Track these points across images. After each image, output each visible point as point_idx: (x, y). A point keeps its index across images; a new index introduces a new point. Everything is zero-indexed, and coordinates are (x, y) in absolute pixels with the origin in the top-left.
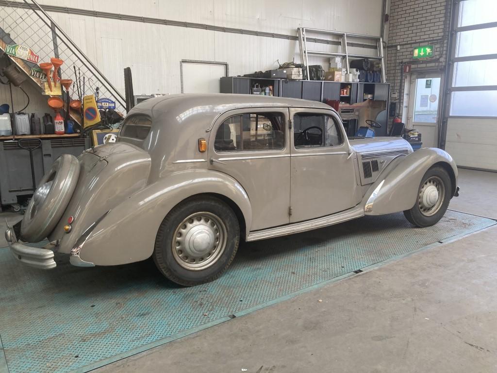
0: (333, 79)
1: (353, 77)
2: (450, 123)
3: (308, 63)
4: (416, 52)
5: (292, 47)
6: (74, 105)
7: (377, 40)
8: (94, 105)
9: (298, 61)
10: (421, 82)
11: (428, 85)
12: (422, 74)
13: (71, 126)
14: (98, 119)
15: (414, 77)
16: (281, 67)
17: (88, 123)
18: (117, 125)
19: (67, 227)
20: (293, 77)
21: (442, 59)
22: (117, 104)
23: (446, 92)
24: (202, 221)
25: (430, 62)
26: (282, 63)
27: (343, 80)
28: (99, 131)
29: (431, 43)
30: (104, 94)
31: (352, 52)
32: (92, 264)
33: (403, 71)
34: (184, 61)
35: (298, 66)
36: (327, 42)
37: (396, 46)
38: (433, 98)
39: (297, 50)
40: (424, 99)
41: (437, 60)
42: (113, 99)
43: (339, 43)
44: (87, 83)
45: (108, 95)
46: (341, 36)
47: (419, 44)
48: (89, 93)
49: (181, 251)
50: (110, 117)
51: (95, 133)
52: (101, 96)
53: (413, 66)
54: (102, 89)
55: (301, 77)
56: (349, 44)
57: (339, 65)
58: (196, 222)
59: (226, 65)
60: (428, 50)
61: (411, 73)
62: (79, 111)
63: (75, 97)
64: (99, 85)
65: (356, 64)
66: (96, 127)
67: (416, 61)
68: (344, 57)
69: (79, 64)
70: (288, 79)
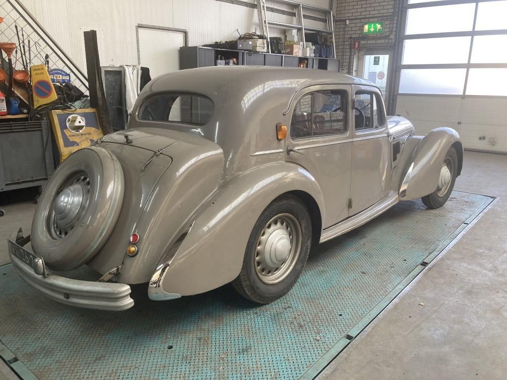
0: (291, 52)
1: (309, 51)
2: (399, 100)
3: (269, 35)
4: (366, 27)
5: (251, 16)
6: (19, 77)
7: (326, 13)
8: (49, 78)
9: (258, 33)
10: (369, 59)
11: (376, 62)
12: (370, 51)
13: (16, 105)
14: (54, 96)
15: (362, 53)
16: (240, 38)
17: (39, 102)
18: (77, 104)
19: (133, 249)
20: (258, 49)
21: (392, 36)
22: (73, 77)
23: (395, 69)
24: (279, 224)
25: (380, 38)
26: (242, 32)
27: (300, 55)
28: (59, 111)
29: (381, 19)
30: (56, 63)
31: (308, 24)
32: (178, 295)
33: (352, 47)
34: (140, 26)
35: (262, 37)
36: (283, 12)
37: (345, 21)
38: (381, 75)
39: (256, 19)
40: (372, 75)
41: (387, 37)
42: (68, 71)
43: (293, 15)
44: (33, 49)
45: (60, 65)
46: (296, 6)
47: (369, 20)
48: (37, 62)
49: (259, 263)
50: (68, 95)
51: (56, 114)
52: (52, 66)
53: (362, 42)
54: (53, 58)
55: (265, 50)
56: (305, 17)
57: (296, 39)
58: (273, 227)
59: (185, 33)
60: (379, 26)
61: (360, 49)
62: (24, 85)
63: (19, 66)
64: (49, 52)
65: (312, 37)
66: (54, 105)
67: (366, 37)
68: (299, 30)
69: (21, 23)
70: (253, 52)
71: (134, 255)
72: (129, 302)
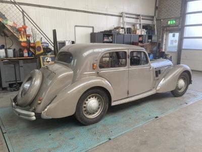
0: (136, 33)
1: (144, 32)
2: (183, 52)
3: (126, 27)
4: (169, 22)
5: (120, 20)
6: (32, 45)
7: (153, 17)
8: (41, 45)
9: (122, 26)
10: (171, 35)
11: (174, 36)
12: (171, 31)
13: (30, 54)
14: (42, 51)
16: (115, 28)
17: (38, 53)
18: (50, 53)
19: (39, 102)
20: (120, 33)
21: (180, 26)
22: (50, 44)
23: (181, 39)
24: (94, 98)
25: (175, 26)
26: (116, 26)
27: (140, 34)
28: (42, 56)
29: (175, 19)
30: (44, 40)
31: (144, 22)
32: (51, 118)
33: (163, 30)
34: (76, 26)
35: (122, 28)
36: (133, 18)
37: (160, 20)
38: (176, 41)
39: (122, 21)
40: (172, 41)
41: (177, 26)
42: (48, 42)
43: (138, 18)
44: (37, 36)
45: (46, 41)
46: (139, 15)
47: (170, 19)
48: (38, 40)
49: (85, 111)
50: (47, 50)
52: (43, 41)
53: (168, 28)
54: (43, 39)
55: (123, 33)
56: (143, 19)
57: (138, 28)
58: (91, 98)
59: (93, 27)
60: (174, 22)
61: (167, 31)
62: (34, 48)
63: (32, 42)
64: (42, 36)
65: (145, 27)
66: (41, 54)
67: (169, 26)
68: (140, 24)
69: (34, 28)
70: (118, 33)
71: (40, 104)
72: (34, 118)
